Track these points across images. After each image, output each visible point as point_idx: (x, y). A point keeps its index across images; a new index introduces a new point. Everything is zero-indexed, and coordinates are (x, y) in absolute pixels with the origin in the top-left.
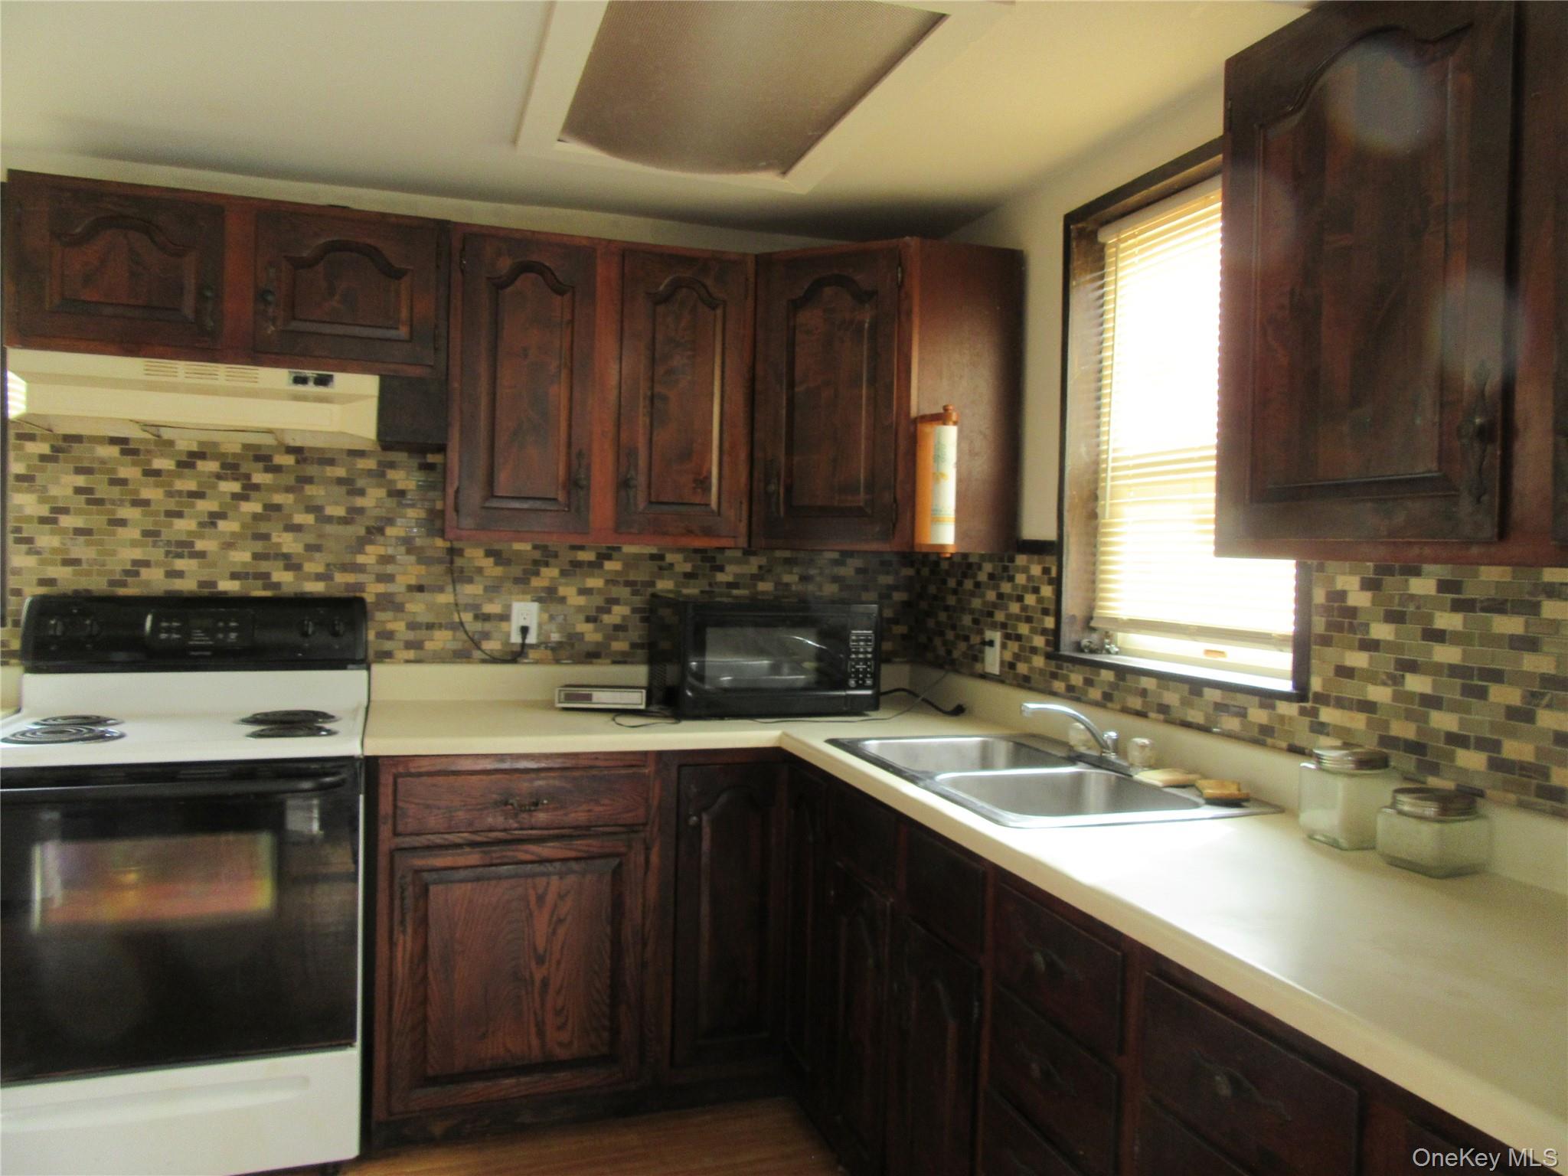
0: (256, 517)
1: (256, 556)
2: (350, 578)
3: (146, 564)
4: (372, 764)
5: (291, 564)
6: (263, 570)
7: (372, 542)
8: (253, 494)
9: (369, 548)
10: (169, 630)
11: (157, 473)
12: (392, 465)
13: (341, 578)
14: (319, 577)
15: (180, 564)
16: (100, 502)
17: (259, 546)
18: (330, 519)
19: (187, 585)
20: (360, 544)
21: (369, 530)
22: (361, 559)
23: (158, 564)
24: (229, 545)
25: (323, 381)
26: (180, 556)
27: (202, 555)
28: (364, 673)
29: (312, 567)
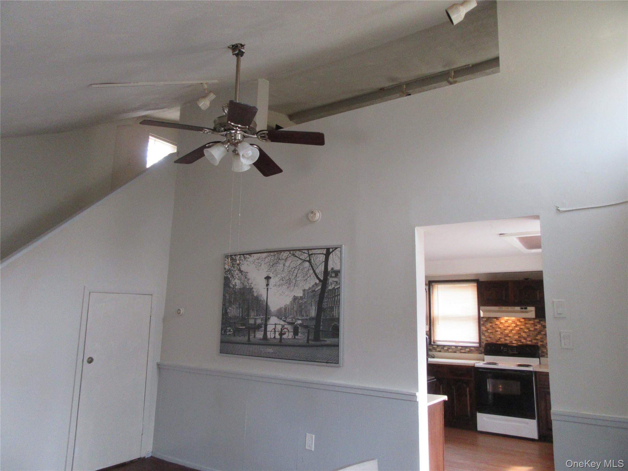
0: (518, 330)
1: (519, 337)
2: (535, 341)
3: (501, 338)
4: (536, 372)
5: (525, 339)
6: (520, 339)
7: (539, 335)
8: (518, 326)
9: (538, 336)
10: (505, 349)
11: (502, 323)
12: (541, 321)
13: (534, 341)
14: (530, 341)
15: (506, 338)
16: (494, 328)
17: (519, 335)
18: (531, 331)
19: (508, 342)
20: (537, 335)
21: (538, 332)
22: (537, 338)
23: (503, 338)
24: (514, 335)
25: (526, 308)
26: (506, 337)
27: (510, 337)
28: (538, 359)
29: (528, 339)
